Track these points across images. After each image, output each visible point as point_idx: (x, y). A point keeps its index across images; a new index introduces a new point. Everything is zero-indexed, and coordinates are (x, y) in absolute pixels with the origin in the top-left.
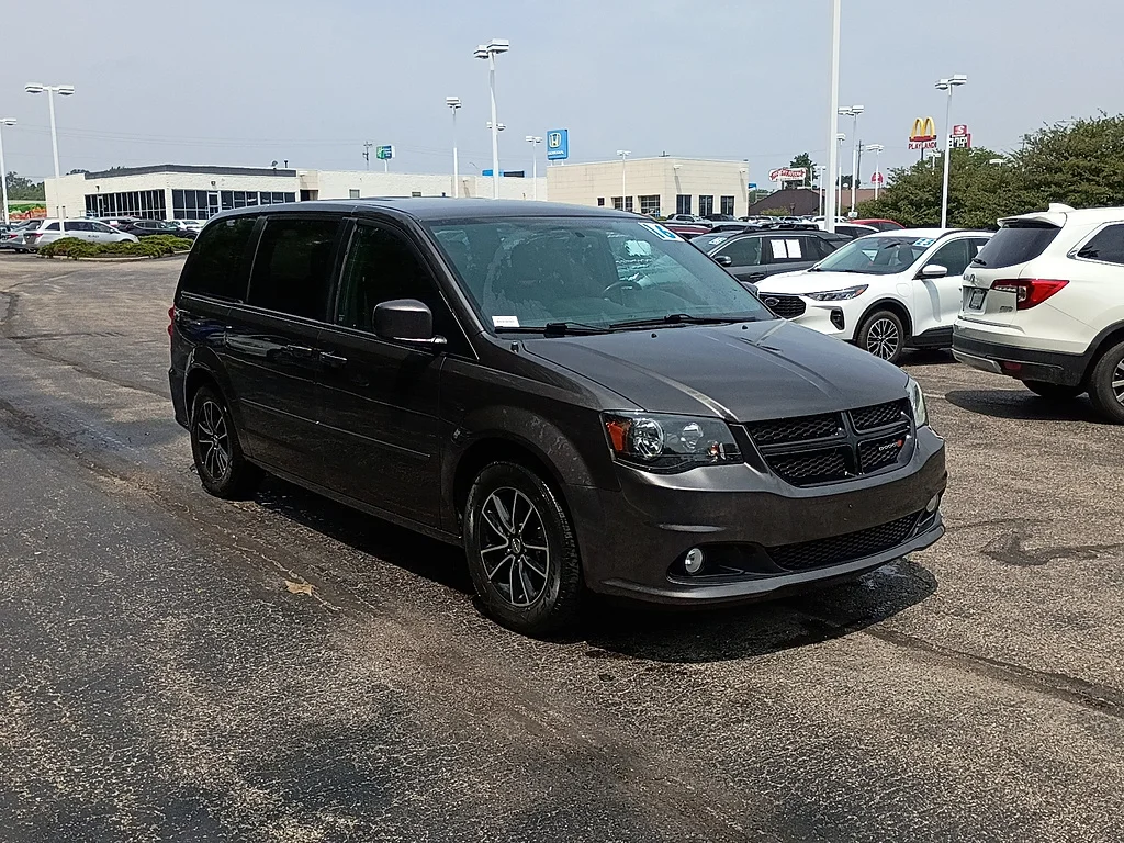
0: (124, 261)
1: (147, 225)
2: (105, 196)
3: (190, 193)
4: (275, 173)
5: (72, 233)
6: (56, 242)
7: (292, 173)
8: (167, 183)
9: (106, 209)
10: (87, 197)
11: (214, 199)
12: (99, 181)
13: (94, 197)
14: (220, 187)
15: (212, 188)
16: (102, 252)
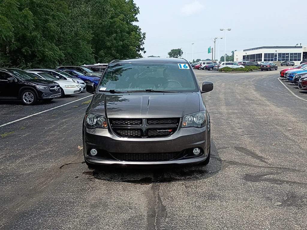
0: (237, 73)
1: (250, 63)
2: (248, 55)
3: (269, 54)
4: (295, 47)
5: (228, 66)
6: (223, 68)
7: (301, 47)
8: (263, 52)
9: (248, 59)
10: (243, 56)
11: (276, 55)
12: (246, 52)
13: (245, 56)
14: (278, 52)
15: (276, 52)
16: (233, 70)
